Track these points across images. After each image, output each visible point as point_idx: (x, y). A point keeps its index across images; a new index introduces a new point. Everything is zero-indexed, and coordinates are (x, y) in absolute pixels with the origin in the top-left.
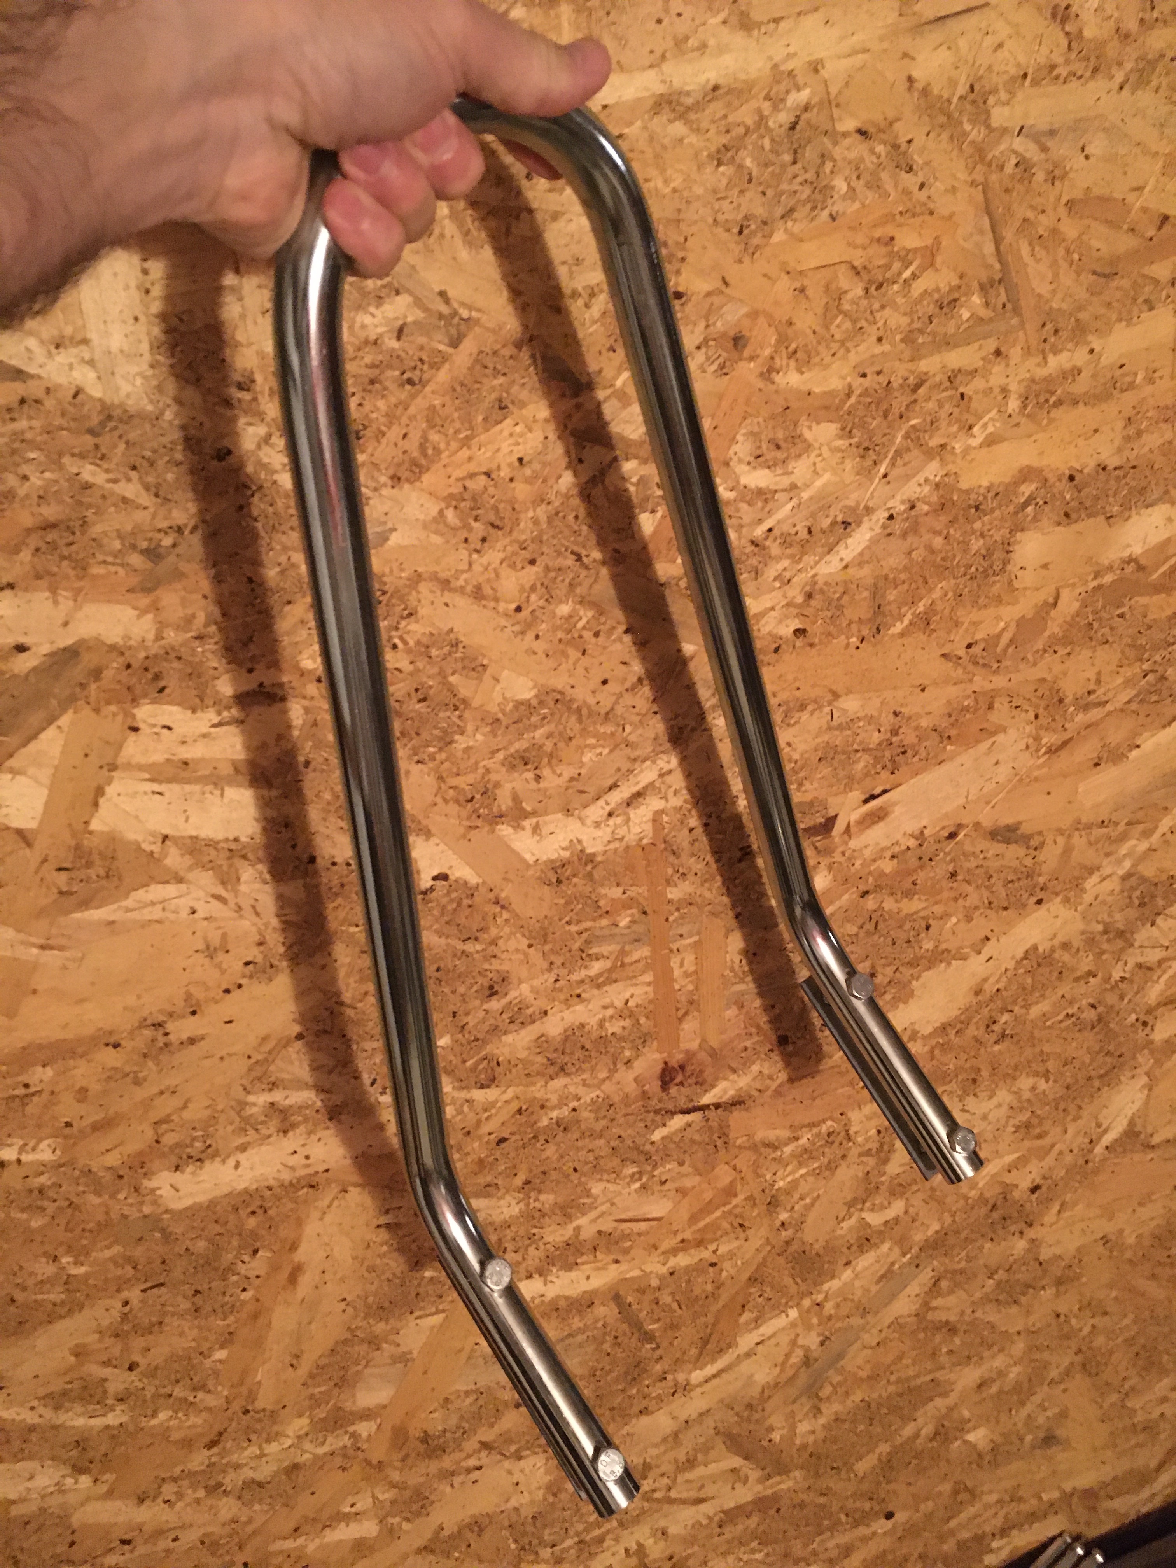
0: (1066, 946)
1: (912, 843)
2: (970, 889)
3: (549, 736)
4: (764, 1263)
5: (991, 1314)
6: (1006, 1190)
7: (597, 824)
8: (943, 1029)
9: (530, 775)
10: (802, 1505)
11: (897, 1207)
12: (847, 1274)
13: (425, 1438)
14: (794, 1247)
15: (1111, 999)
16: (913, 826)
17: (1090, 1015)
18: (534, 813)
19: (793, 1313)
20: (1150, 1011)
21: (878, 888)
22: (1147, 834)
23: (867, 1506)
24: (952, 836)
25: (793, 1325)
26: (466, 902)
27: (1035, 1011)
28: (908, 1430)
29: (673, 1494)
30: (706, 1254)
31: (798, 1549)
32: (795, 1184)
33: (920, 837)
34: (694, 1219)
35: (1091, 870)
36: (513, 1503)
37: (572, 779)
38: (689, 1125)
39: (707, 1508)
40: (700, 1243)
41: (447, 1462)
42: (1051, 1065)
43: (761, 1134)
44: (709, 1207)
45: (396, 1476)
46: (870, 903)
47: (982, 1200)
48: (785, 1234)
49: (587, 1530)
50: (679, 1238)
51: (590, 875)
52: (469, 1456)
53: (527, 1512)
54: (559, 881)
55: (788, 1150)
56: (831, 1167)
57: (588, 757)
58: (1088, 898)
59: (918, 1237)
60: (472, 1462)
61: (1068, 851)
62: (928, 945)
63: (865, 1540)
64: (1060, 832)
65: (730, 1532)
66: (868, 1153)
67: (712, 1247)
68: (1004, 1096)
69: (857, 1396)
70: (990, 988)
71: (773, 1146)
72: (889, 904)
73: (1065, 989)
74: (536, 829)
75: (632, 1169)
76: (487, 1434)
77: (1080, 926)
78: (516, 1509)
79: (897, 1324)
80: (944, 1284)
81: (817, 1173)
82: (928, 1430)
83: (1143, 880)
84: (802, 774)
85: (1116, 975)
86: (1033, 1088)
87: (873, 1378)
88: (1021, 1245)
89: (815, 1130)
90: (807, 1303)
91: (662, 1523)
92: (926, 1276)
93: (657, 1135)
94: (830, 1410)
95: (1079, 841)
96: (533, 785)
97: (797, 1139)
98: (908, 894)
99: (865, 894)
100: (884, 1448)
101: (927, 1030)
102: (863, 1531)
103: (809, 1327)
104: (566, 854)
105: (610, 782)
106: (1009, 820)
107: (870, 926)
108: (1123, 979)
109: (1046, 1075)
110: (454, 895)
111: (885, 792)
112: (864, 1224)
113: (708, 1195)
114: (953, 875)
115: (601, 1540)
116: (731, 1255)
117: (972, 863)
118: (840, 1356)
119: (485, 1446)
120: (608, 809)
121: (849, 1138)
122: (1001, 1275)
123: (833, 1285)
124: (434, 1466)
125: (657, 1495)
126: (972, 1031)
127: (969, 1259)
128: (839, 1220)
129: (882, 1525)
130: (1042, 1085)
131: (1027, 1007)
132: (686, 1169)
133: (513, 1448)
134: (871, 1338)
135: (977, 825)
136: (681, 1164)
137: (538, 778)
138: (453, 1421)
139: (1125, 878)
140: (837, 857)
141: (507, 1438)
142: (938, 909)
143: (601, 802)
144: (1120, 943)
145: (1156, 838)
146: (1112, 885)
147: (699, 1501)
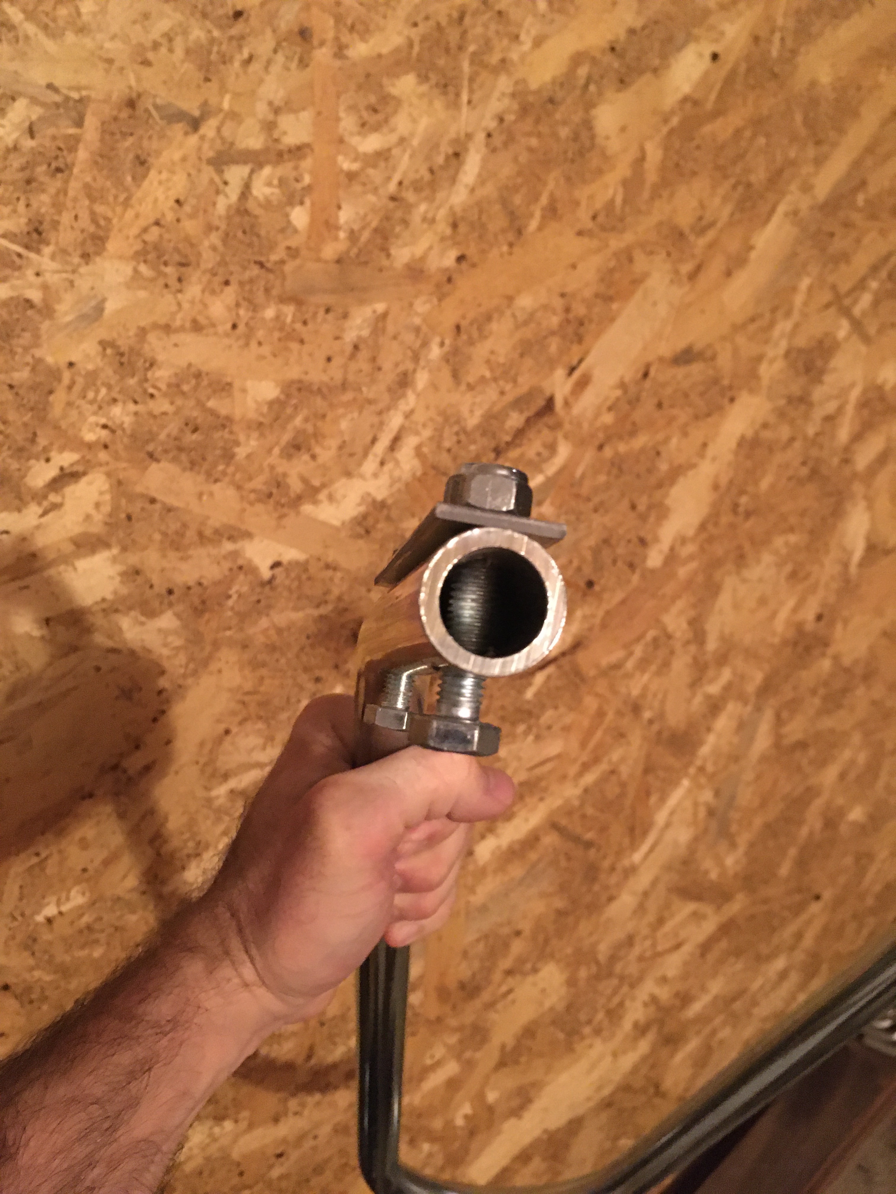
0: (765, 426)
1: (618, 393)
2: (675, 412)
3: (307, 420)
4: (648, 756)
5: (828, 722)
6: (799, 627)
7: (375, 475)
8: (702, 527)
9: (306, 457)
10: (753, 917)
11: (726, 675)
12: (711, 739)
13: (462, 986)
14: (666, 734)
15: (814, 452)
16: (612, 380)
17: (804, 471)
18: (323, 486)
19: (686, 783)
20: (847, 449)
21: (608, 439)
22: (788, 314)
23: (799, 898)
24: (646, 375)
25: (689, 791)
26: (304, 577)
27: (765, 484)
28: (804, 831)
29: (660, 948)
30: (603, 767)
31: (764, 949)
32: (645, 688)
33: (622, 385)
34: (583, 745)
35: (760, 358)
36: (547, 1004)
37: (341, 448)
38: (549, 678)
39: (687, 949)
40: (596, 760)
41: (486, 996)
42: (793, 520)
43: (605, 662)
44: (590, 733)
45: (454, 1023)
46: (608, 452)
47: (785, 643)
48: (656, 727)
49: (609, 1000)
50: (580, 762)
51: (388, 519)
52: (500, 985)
53: (560, 1007)
54: (368, 532)
55: (630, 665)
56: (666, 665)
57: (344, 425)
58: (765, 381)
59: (751, 688)
60: (504, 989)
61: (736, 351)
62: (663, 467)
63: (809, 922)
64: (723, 338)
65: (710, 958)
66: (688, 643)
67: (606, 759)
68: (767, 558)
69: (758, 822)
70: (724, 481)
71: (617, 666)
72: (622, 448)
73: (779, 458)
74: (331, 498)
75: (521, 728)
76: (506, 963)
77: (768, 406)
78: (552, 1009)
79: (764, 759)
80: (785, 715)
81: (659, 673)
82: (818, 825)
83: (800, 351)
84: (513, 372)
85: (811, 432)
86: (787, 544)
87: (764, 804)
88: (826, 664)
89: (643, 642)
90: (692, 770)
91: (659, 974)
92: (768, 715)
93: (529, 694)
94: (742, 841)
95: (741, 340)
96: (312, 464)
97: (631, 654)
98: (633, 434)
99: (601, 447)
100: (793, 852)
101: (691, 532)
102: (804, 917)
103: (700, 787)
104: (362, 509)
105: (369, 438)
106: (681, 345)
107: (615, 471)
108: (817, 434)
109: (791, 530)
110: (293, 575)
111: (580, 361)
112: (708, 697)
113: (586, 723)
114: (660, 405)
115: (621, 1004)
116: (623, 760)
117: (669, 390)
118: (733, 798)
119: (508, 973)
120: (378, 460)
121: (669, 637)
122: (822, 691)
123: (705, 750)
124: (478, 1003)
125: (648, 954)
126: (725, 519)
127: (795, 688)
128: (689, 701)
129: (815, 907)
130: (793, 538)
131: (756, 483)
132: (562, 710)
133: (529, 966)
134: (749, 776)
135: (661, 360)
136: (556, 708)
137: (314, 457)
138: (476, 965)
139: (787, 354)
140: (567, 426)
141: (521, 961)
142: (660, 437)
143: (370, 457)
144: (803, 407)
145: (796, 316)
146: (780, 364)
147: (678, 946)
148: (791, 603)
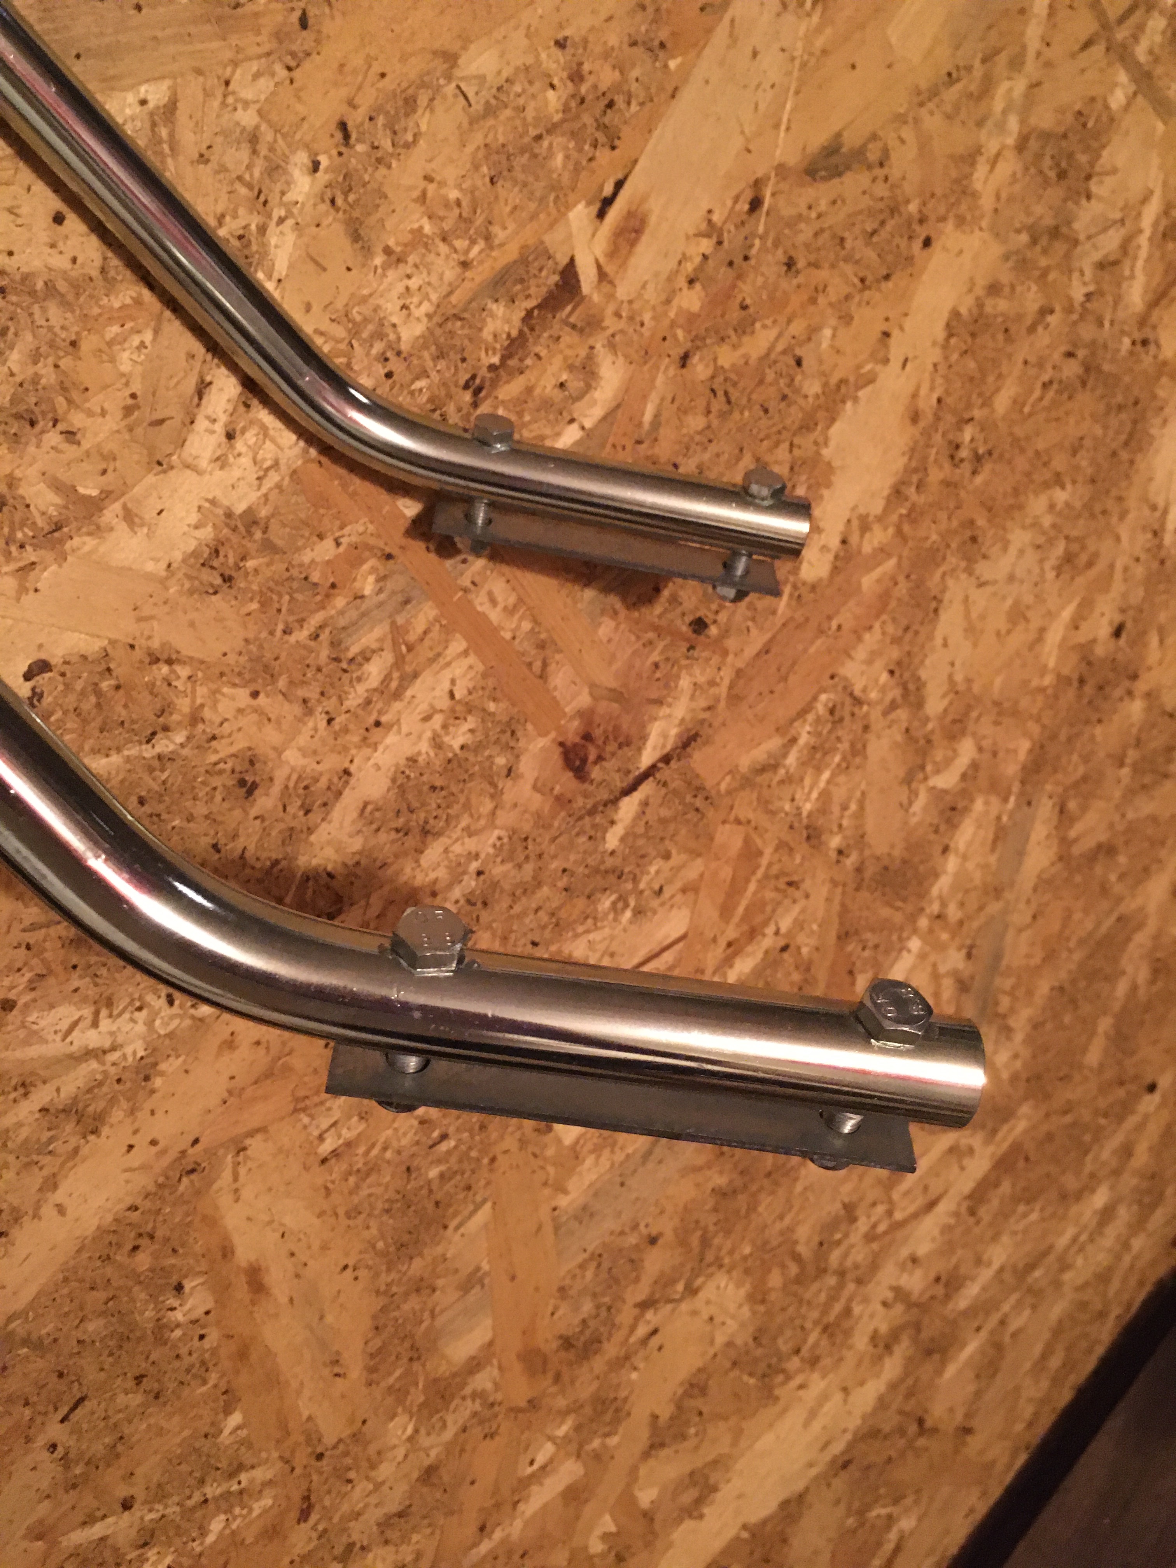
0: (994, 289)
1: (706, 245)
2: (823, 274)
3: (36, 357)
4: (844, 909)
5: (1145, 807)
6: (1085, 652)
7: (221, 461)
8: (897, 493)
9: (53, 438)
10: (1050, 1137)
11: (967, 751)
12: (952, 864)
13: (567, 1343)
14: (870, 870)
15: (1087, 332)
16: (692, 220)
17: (1072, 369)
18: (107, 495)
19: (915, 944)
20: (1143, 321)
21: (698, 342)
22: (1016, 64)
23: (1121, 1093)
24: (755, 204)
25: (922, 956)
26: (105, 685)
27: (1002, 403)
28: (1122, 988)
29: (898, 1216)
30: (768, 941)
31: (1071, 1182)
32: (825, 795)
33: (711, 230)
34: (726, 912)
35: (971, 158)
36: (720, 1339)
37: (128, 411)
38: (645, 804)
39: (943, 1207)
40: (753, 934)
41: (611, 1349)
42: (1059, 462)
43: (745, 762)
44: (735, 890)
45: (561, 1402)
46: (700, 369)
47: (1063, 681)
48: (850, 861)
49: (825, 1311)
50: (723, 943)
51: (268, 547)
52: (633, 1329)
53: (743, 1338)
54: (227, 579)
55: (791, 760)
56: (858, 750)
57: (126, 360)
58: (987, 202)
59: (1011, 769)
60: (642, 1331)
61: (924, 146)
62: (812, 387)
63: (1140, 1127)
64: (901, 119)
65: (985, 1213)
66: (893, 706)
67: (770, 930)
68: (1019, 537)
69: (1043, 988)
70: (927, 403)
71: (770, 766)
72: (727, 357)
73: (1023, 350)
74: (130, 517)
75: (606, 902)
76: (641, 1292)
77: (996, 250)
78: (730, 1344)
79: (1044, 883)
80: (1072, 805)
81: (845, 767)
82: (1143, 975)
83: (1046, 136)
84: (479, 220)
85: (1078, 293)
86: (1052, 507)
87: (1050, 957)
88: (1136, 708)
89: (810, 717)
90: (923, 923)
91: (905, 1252)
92: (1045, 809)
93: (612, 840)
94: (1020, 1022)
95: (932, 122)
96: (71, 451)
97: (794, 740)
98: (744, 328)
99: (684, 360)
100: (1105, 1024)
101: (877, 507)
102: (1132, 1121)
103: (941, 947)
104: (207, 533)
105: (192, 382)
106: (818, 139)
107: (718, 404)
108: (1088, 296)
109: (1058, 480)
110: (79, 685)
111: (619, 185)
112: (938, 794)
113: (726, 873)
114: (790, 264)
115: (847, 1312)
116: (799, 925)
117: (806, 232)
118: (998, 957)
119: (645, 1305)
121: (858, 702)
122: (1132, 755)
123: (942, 885)
124: (598, 1364)
125: (882, 1228)
126: (935, 476)
127: (1086, 759)
128: (905, 807)
129: (1149, 1103)
130: (1061, 496)
131: (987, 403)
132: (677, 858)
133: (680, 1287)
134: (1021, 916)
135: (781, 170)
136: (667, 856)
137: (70, 435)
138: (587, 1307)
139: (1021, 146)
140: (610, 322)
141: (665, 1281)
142: (797, 328)
143: (201, 424)
144: (1060, 247)
145: (1031, 66)
146: (1009, 166)
147: (931, 1205)
148: (1067, 614)
